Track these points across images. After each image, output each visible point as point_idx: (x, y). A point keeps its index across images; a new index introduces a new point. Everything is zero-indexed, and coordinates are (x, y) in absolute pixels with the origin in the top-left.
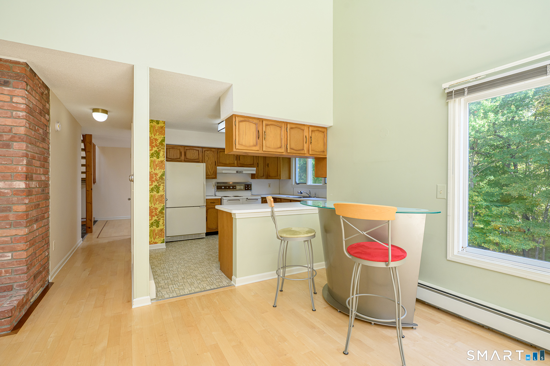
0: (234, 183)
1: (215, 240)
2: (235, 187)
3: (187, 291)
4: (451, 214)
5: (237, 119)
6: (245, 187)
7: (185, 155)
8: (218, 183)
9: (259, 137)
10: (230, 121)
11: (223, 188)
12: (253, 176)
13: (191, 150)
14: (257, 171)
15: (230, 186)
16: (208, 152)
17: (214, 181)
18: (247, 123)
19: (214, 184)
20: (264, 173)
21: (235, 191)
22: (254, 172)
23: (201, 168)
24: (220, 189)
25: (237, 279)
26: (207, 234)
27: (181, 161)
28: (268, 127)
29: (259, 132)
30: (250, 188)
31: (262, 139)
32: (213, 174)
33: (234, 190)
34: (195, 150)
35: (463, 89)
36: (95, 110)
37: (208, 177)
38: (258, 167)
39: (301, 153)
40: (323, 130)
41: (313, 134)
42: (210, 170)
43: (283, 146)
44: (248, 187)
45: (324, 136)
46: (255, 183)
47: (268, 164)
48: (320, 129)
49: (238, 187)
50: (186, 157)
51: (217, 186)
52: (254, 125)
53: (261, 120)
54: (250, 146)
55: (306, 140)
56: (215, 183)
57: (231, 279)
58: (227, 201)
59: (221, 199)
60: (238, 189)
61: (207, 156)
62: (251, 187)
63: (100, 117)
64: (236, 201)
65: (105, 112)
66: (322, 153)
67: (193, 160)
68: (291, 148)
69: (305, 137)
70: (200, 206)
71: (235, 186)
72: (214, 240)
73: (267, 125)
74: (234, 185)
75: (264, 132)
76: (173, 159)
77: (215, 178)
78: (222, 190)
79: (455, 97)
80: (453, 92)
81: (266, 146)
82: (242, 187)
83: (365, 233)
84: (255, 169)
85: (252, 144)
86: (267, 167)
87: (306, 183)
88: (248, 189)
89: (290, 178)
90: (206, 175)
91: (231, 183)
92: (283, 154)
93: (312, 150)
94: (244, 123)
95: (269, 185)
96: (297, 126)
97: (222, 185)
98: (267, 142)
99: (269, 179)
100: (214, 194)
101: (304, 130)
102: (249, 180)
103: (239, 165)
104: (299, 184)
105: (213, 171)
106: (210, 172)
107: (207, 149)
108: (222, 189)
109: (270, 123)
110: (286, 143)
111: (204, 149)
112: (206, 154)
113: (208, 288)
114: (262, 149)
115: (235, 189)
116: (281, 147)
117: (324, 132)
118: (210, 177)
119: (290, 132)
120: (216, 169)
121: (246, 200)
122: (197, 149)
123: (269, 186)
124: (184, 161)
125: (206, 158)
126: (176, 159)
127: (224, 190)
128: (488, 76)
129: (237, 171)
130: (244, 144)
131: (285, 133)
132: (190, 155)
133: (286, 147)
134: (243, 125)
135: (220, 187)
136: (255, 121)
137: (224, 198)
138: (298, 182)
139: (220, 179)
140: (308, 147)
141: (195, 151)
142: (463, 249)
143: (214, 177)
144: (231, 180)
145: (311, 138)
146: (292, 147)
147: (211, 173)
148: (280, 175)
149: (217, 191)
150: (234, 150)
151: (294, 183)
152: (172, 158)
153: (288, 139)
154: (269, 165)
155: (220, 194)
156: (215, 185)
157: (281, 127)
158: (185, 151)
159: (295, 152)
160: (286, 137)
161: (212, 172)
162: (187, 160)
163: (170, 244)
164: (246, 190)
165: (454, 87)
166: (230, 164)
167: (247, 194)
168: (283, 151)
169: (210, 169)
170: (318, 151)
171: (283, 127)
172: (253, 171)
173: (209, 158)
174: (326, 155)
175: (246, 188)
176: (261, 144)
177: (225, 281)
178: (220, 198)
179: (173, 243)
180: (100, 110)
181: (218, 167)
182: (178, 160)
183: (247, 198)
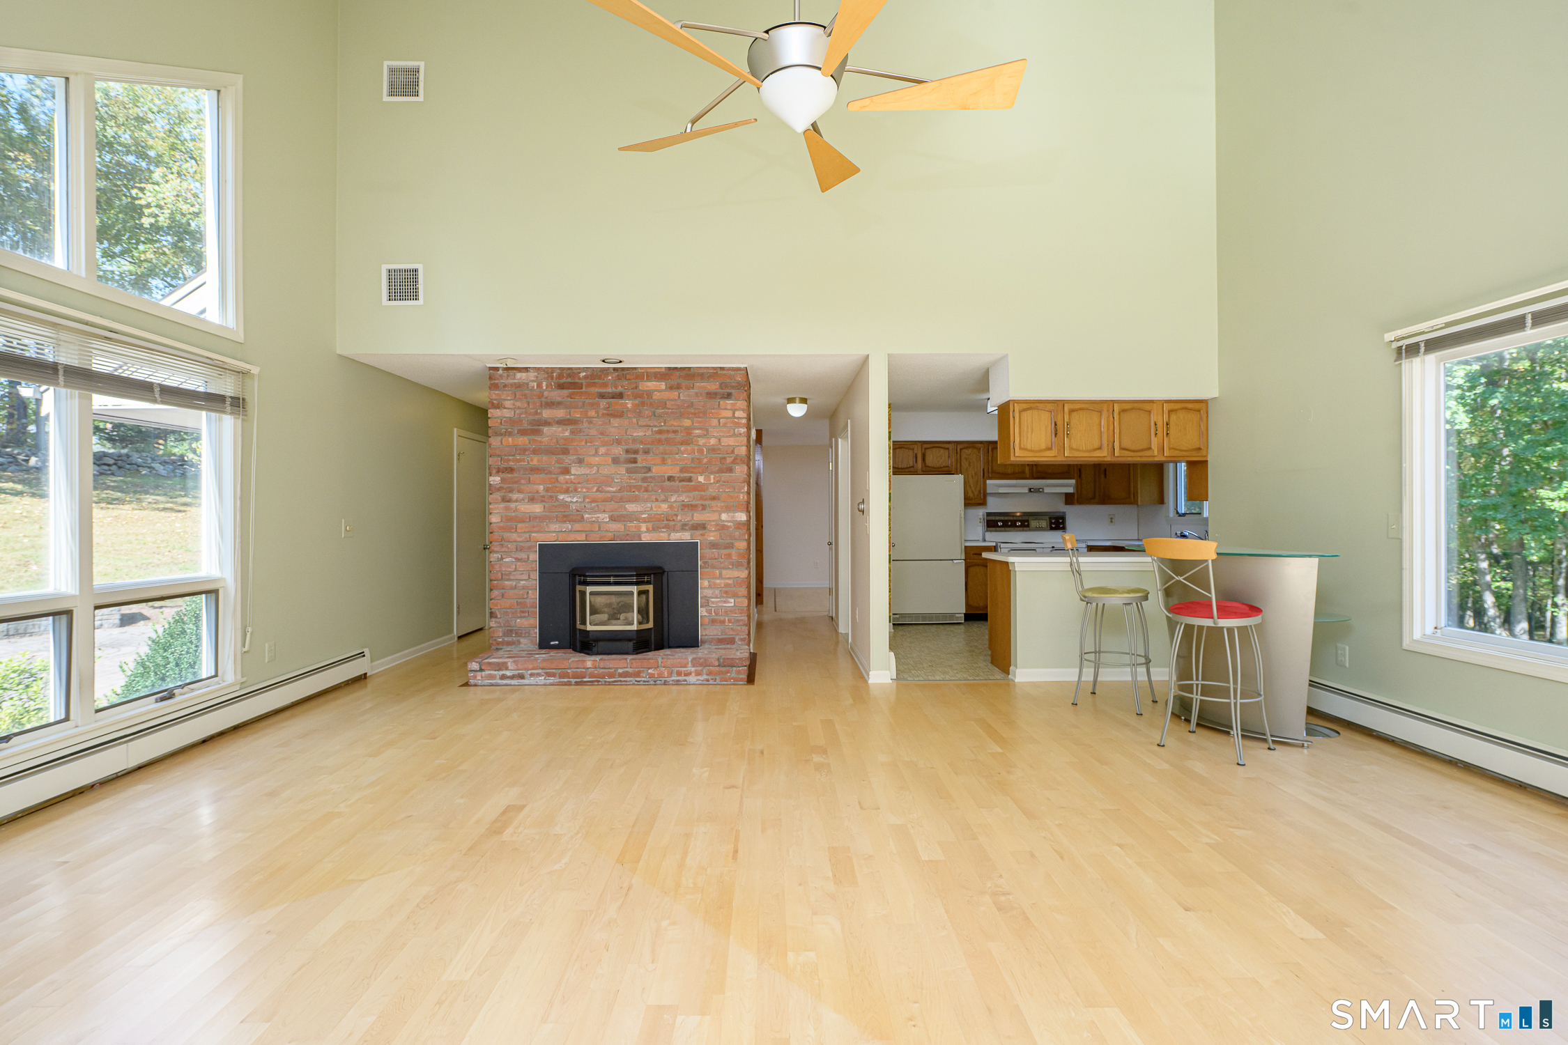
0: (1025, 514)
1: (984, 627)
2: (1026, 524)
3: (938, 678)
4: (1408, 567)
5: (1017, 408)
6: (1051, 523)
7: (924, 459)
8: (989, 514)
9: (1056, 434)
10: (1004, 409)
11: (1000, 524)
12: (1069, 499)
13: (934, 450)
14: (1077, 486)
15: (1016, 521)
16: (969, 451)
17: (980, 512)
18: (1035, 412)
19: (981, 517)
20: (1095, 492)
21: (1026, 531)
22: (1071, 490)
23: (955, 483)
24: (993, 527)
25: (1018, 671)
26: (969, 617)
27: (915, 473)
28: (1074, 414)
29: (1056, 425)
30: (1061, 526)
31: (1062, 437)
32: (978, 495)
33: (1025, 529)
34: (942, 448)
35: (1417, 345)
36: (791, 400)
37: (968, 502)
38: (1080, 476)
39: (1146, 455)
40: (1197, 406)
41: (1174, 417)
42: (973, 489)
43: (1105, 445)
44: (1058, 523)
45: (1201, 418)
46: (1073, 514)
47: (1105, 470)
48: (1190, 406)
49: (1033, 524)
50: (925, 464)
51: (988, 521)
52: (1048, 414)
53: (1059, 404)
54: (1040, 451)
55: (1157, 430)
56: (983, 515)
57: (1008, 673)
58: (1009, 551)
59: (995, 547)
60: (1033, 526)
61: (966, 459)
62: (1064, 523)
63: (797, 410)
64: (1029, 550)
65: (804, 401)
66: (1194, 453)
67: (938, 468)
68: (1122, 449)
69: (1153, 424)
70: (952, 560)
71: (1028, 521)
72: (979, 629)
73: (1071, 411)
74: (1026, 518)
75: (1066, 424)
76: (901, 469)
77: (983, 503)
78: (997, 529)
79: (1406, 358)
80: (1404, 348)
81: (1071, 448)
82: (1044, 524)
83: (1181, 579)
84: (1073, 481)
85: (1043, 446)
86: (1103, 476)
87: (1200, 514)
88: (1057, 528)
89: (1161, 500)
90: (965, 499)
91: (1018, 514)
92: (1106, 459)
93: (1170, 449)
94: (1029, 412)
95: (1111, 519)
96: (1136, 405)
97: (997, 518)
98: (1072, 441)
99: (1108, 504)
100: (981, 538)
101: (1152, 413)
102: (1061, 507)
103: (1035, 476)
104: (1184, 515)
105: (978, 489)
106: (972, 491)
107: (966, 445)
108: (998, 526)
109: (1077, 406)
110: (1112, 440)
111: (961, 446)
112: (964, 456)
113: (970, 678)
114: (1063, 453)
115: (1028, 526)
116: (1100, 448)
117: (1199, 411)
118: (971, 502)
119: (1119, 418)
120: (985, 484)
121: (1051, 551)
122: (947, 446)
123: (1112, 522)
124: (923, 471)
125: (965, 464)
126: (907, 468)
127: (1003, 529)
128: (1448, 325)
129: (1030, 489)
130: (1029, 448)
131: (1108, 421)
132: (933, 458)
133: (1111, 446)
134: (1027, 416)
135: (993, 523)
136: (1050, 407)
137: (1002, 545)
138: (1183, 510)
139: (994, 505)
140: (1162, 444)
141: (942, 450)
142: (1436, 630)
143: (981, 502)
144: (1017, 507)
145: (1167, 424)
146: (1124, 445)
147: (974, 495)
148: (1135, 495)
149: (987, 531)
150: (1012, 458)
151: (1172, 514)
152: (900, 467)
153: (1117, 431)
154: (1107, 472)
155: (993, 537)
156: (984, 519)
157: (1100, 412)
158: (923, 450)
159: (1132, 454)
160: (1111, 428)
161: (976, 493)
162: (928, 470)
163: (900, 628)
164: (1052, 529)
165: (1403, 338)
166: (1014, 473)
167: (1053, 537)
168: (1105, 454)
169: (972, 486)
170: (1184, 449)
171: (1105, 410)
172: (1068, 486)
173: (969, 463)
174: (1206, 456)
175: (1053, 526)
176: (1062, 444)
177: (998, 675)
178: (994, 544)
179: (904, 627)
180: (797, 400)
181: (989, 482)
182: (912, 469)
183: (1053, 547)
